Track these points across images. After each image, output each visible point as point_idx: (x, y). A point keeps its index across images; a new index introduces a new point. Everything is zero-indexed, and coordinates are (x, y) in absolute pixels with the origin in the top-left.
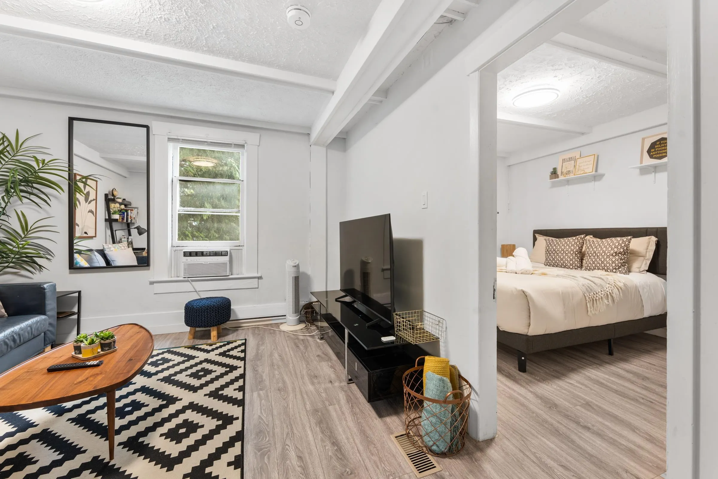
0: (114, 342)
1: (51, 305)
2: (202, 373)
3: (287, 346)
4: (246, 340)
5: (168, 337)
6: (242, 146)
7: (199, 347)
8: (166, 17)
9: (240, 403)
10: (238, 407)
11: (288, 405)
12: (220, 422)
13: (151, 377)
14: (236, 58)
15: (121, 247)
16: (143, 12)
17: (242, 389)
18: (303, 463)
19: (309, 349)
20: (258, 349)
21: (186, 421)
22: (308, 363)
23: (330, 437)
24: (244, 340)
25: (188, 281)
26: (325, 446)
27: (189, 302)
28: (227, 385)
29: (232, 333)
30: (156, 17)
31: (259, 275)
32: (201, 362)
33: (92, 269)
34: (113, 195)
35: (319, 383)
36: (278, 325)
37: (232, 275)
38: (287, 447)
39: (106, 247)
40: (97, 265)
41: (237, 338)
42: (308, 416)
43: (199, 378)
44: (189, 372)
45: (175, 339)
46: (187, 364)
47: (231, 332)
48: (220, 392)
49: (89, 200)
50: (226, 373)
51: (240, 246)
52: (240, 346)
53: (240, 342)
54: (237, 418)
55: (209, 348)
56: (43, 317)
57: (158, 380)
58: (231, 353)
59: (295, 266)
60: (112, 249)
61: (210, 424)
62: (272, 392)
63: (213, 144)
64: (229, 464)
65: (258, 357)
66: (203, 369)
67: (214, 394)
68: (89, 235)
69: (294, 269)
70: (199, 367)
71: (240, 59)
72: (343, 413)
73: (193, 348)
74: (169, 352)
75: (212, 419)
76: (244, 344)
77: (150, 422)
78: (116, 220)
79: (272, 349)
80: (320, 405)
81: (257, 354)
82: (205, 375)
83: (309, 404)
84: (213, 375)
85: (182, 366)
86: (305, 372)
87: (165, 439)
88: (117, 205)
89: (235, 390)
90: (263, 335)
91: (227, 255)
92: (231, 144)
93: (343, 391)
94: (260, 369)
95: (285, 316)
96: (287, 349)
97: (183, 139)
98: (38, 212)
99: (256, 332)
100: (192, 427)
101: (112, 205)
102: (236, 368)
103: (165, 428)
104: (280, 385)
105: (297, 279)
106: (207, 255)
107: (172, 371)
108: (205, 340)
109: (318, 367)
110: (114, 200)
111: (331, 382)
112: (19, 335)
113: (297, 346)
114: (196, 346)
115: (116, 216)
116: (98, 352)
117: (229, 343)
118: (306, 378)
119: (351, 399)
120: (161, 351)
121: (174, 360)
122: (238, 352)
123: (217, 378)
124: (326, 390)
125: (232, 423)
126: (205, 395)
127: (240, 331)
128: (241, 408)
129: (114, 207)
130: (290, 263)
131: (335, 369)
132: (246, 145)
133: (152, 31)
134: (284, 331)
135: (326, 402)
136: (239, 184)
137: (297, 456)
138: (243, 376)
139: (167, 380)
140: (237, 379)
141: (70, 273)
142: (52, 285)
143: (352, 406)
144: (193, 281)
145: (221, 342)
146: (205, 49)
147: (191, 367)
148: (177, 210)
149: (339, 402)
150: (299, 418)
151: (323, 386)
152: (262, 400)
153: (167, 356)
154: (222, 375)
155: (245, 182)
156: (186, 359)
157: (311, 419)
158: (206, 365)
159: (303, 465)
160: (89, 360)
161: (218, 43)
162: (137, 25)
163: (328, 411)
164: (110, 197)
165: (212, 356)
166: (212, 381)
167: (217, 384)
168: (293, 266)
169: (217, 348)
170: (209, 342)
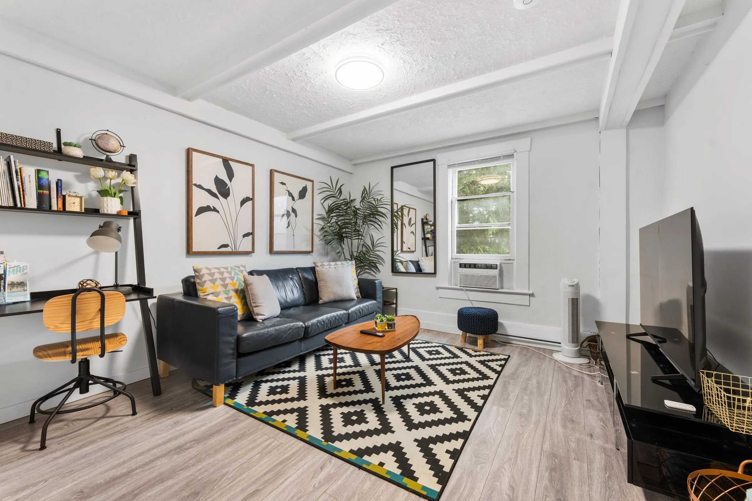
0: (394, 324)
1: (379, 294)
2: (459, 372)
3: (552, 376)
4: (509, 356)
5: (448, 335)
6: (511, 156)
7: (466, 350)
8: (421, 68)
9: (479, 409)
10: (475, 411)
11: (523, 433)
12: (455, 416)
13: (424, 361)
14: (482, 72)
15: (429, 259)
16: (408, 73)
17: (485, 398)
18: (513, 494)
19: (579, 389)
20: (517, 369)
21: (432, 402)
22: (569, 403)
23: (558, 492)
24: (508, 356)
25: (463, 290)
26: (547, 496)
27: (461, 309)
28: (474, 389)
29: (499, 347)
30: (415, 72)
31: (531, 292)
32: (462, 363)
33: (407, 273)
34: (427, 219)
35: (573, 429)
36: (552, 352)
37: (502, 288)
38: (503, 470)
39: (420, 259)
40: (410, 271)
41: (500, 352)
42: (541, 455)
43: (455, 374)
44: (450, 367)
45: (452, 338)
46: (451, 361)
47: (499, 345)
48: (466, 393)
49: (411, 224)
50: (478, 379)
51: (510, 260)
52: (501, 360)
53: (502, 357)
54: (470, 420)
55: (473, 353)
56: (375, 302)
57: (427, 365)
58: (490, 364)
59: (573, 286)
60: (424, 260)
61: (448, 413)
62: (512, 413)
63: (484, 161)
64: (448, 451)
65: (514, 376)
66: (461, 369)
67: (461, 392)
68: (411, 250)
69: (570, 290)
70: (459, 366)
71: (486, 72)
72: (590, 477)
73: (461, 349)
74: (443, 347)
75: (450, 410)
76: (506, 360)
77: (411, 391)
78: (428, 238)
79: (533, 374)
80: (562, 453)
81: (514, 373)
82: (460, 374)
83: (548, 444)
84: (466, 377)
85: (447, 361)
86: (560, 411)
87: (415, 408)
88: (429, 227)
89: (478, 396)
90: (529, 357)
91: (497, 269)
92: (500, 157)
93: (605, 453)
94: (510, 388)
95: (560, 343)
96: (550, 379)
97: (458, 164)
98: (378, 234)
99: (524, 352)
100: (434, 409)
101: (426, 227)
102: (487, 378)
103: (418, 400)
104: (525, 411)
105: (575, 303)
106: (478, 268)
107: (438, 362)
108: (473, 346)
109: (582, 412)
110: (427, 223)
111: (591, 436)
112: (362, 310)
113: (565, 381)
114: (464, 349)
115: (429, 236)
116: (386, 329)
117: (491, 355)
118: (559, 417)
119: (613, 469)
120: (437, 345)
121: (443, 354)
122: (496, 365)
123: (468, 380)
124: (578, 441)
125: (463, 422)
126: (454, 390)
127: (508, 347)
128: (477, 413)
129: (428, 228)
130: (566, 282)
131: (605, 424)
132: (515, 154)
133: (417, 84)
134: (556, 360)
135: (572, 453)
136: (510, 196)
137: (510, 485)
138: (491, 387)
139: (433, 367)
140: (484, 388)
141: (393, 275)
142: (380, 282)
143: (609, 478)
144: (467, 290)
145: (485, 352)
146: (455, 78)
147: (453, 364)
148: (456, 227)
149: (590, 462)
150: (528, 452)
151: (577, 435)
152: (499, 416)
153: (441, 350)
154: (473, 380)
155: (515, 193)
156: (452, 356)
157: (544, 460)
158: (464, 367)
159: (511, 496)
160: (379, 332)
161: (463, 67)
162: (407, 85)
163: (569, 465)
164: (425, 221)
165: (472, 361)
166: (463, 381)
167: (466, 385)
168: (569, 286)
169: (479, 356)
170: (476, 348)
